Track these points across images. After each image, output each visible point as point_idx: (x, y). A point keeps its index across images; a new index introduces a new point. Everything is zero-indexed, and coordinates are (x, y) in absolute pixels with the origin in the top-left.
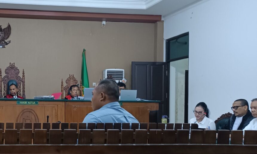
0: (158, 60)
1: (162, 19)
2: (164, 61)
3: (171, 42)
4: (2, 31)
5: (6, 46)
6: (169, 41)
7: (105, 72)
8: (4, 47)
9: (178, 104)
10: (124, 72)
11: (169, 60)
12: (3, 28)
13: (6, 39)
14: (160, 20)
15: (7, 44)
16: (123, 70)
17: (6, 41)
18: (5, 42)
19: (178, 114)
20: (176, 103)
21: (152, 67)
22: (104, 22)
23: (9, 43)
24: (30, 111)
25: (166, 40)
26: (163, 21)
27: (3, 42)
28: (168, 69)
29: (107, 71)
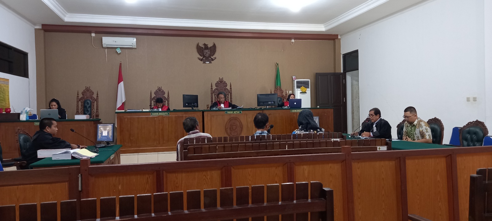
0: (337, 71)
1: (339, 37)
2: (342, 72)
3: (346, 56)
4: (208, 49)
5: (212, 62)
6: (345, 56)
7: (294, 82)
8: (210, 63)
9: (354, 106)
10: (310, 81)
11: (345, 71)
12: (209, 46)
13: (212, 56)
14: (337, 38)
15: (213, 60)
17: (212, 57)
18: (212, 59)
19: (354, 114)
20: (352, 105)
21: (332, 77)
22: (293, 41)
23: (214, 59)
24: (236, 119)
25: (343, 55)
26: (340, 39)
27: (210, 58)
28: (345, 79)
29: (297, 81)
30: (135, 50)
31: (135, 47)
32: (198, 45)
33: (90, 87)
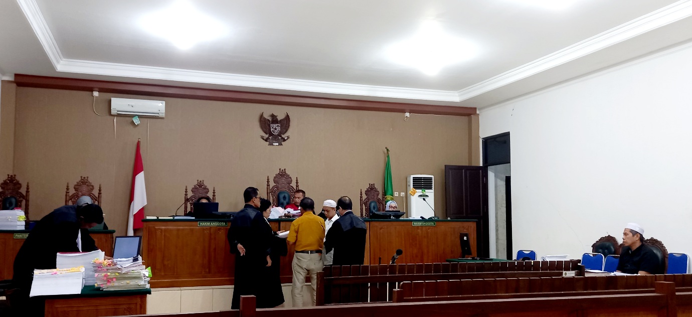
0: (474, 164)
1: (478, 112)
2: (481, 165)
3: (489, 141)
4: (278, 123)
6: (487, 141)
7: (410, 179)
8: (280, 144)
9: (499, 219)
10: (433, 179)
11: (487, 163)
12: (279, 118)
13: (284, 134)
14: (475, 113)
15: (284, 140)
16: (432, 176)
18: (282, 138)
19: (499, 232)
20: (496, 217)
21: (468, 172)
22: (407, 114)
23: (287, 140)
25: (483, 139)
26: (479, 114)
27: (280, 138)
28: (486, 176)
29: (413, 177)
30: (162, 120)
31: (163, 115)
32: (261, 116)
33: (88, 177)
